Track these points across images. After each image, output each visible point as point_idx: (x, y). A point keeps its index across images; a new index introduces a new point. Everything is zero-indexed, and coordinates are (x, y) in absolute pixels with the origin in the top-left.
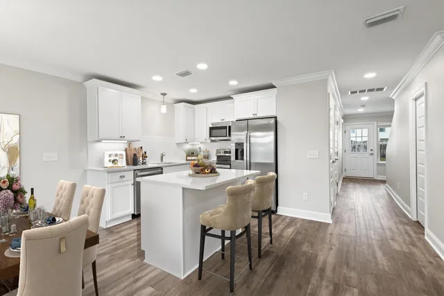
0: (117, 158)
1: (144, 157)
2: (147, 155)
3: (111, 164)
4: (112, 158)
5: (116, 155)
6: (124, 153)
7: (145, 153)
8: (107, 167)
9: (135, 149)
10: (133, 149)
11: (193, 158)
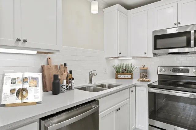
0: (26, 86)
1: (70, 79)
2: (73, 75)
3: (14, 99)
4: (18, 87)
5: (25, 80)
6: (39, 76)
7: (71, 72)
8: (5, 105)
9: (56, 66)
10: (53, 67)
11: (125, 76)
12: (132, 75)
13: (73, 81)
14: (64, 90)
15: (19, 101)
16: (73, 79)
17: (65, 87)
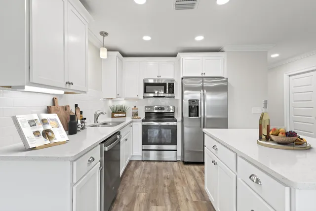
0: (49, 127)
1: (83, 119)
4: (40, 129)
8: (35, 147)
9: (63, 107)
10: (60, 108)
11: (120, 115)
12: (125, 113)
13: (86, 121)
14: (80, 129)
15: (48, 142)
16: (85, 119)
17: (80, 126)
